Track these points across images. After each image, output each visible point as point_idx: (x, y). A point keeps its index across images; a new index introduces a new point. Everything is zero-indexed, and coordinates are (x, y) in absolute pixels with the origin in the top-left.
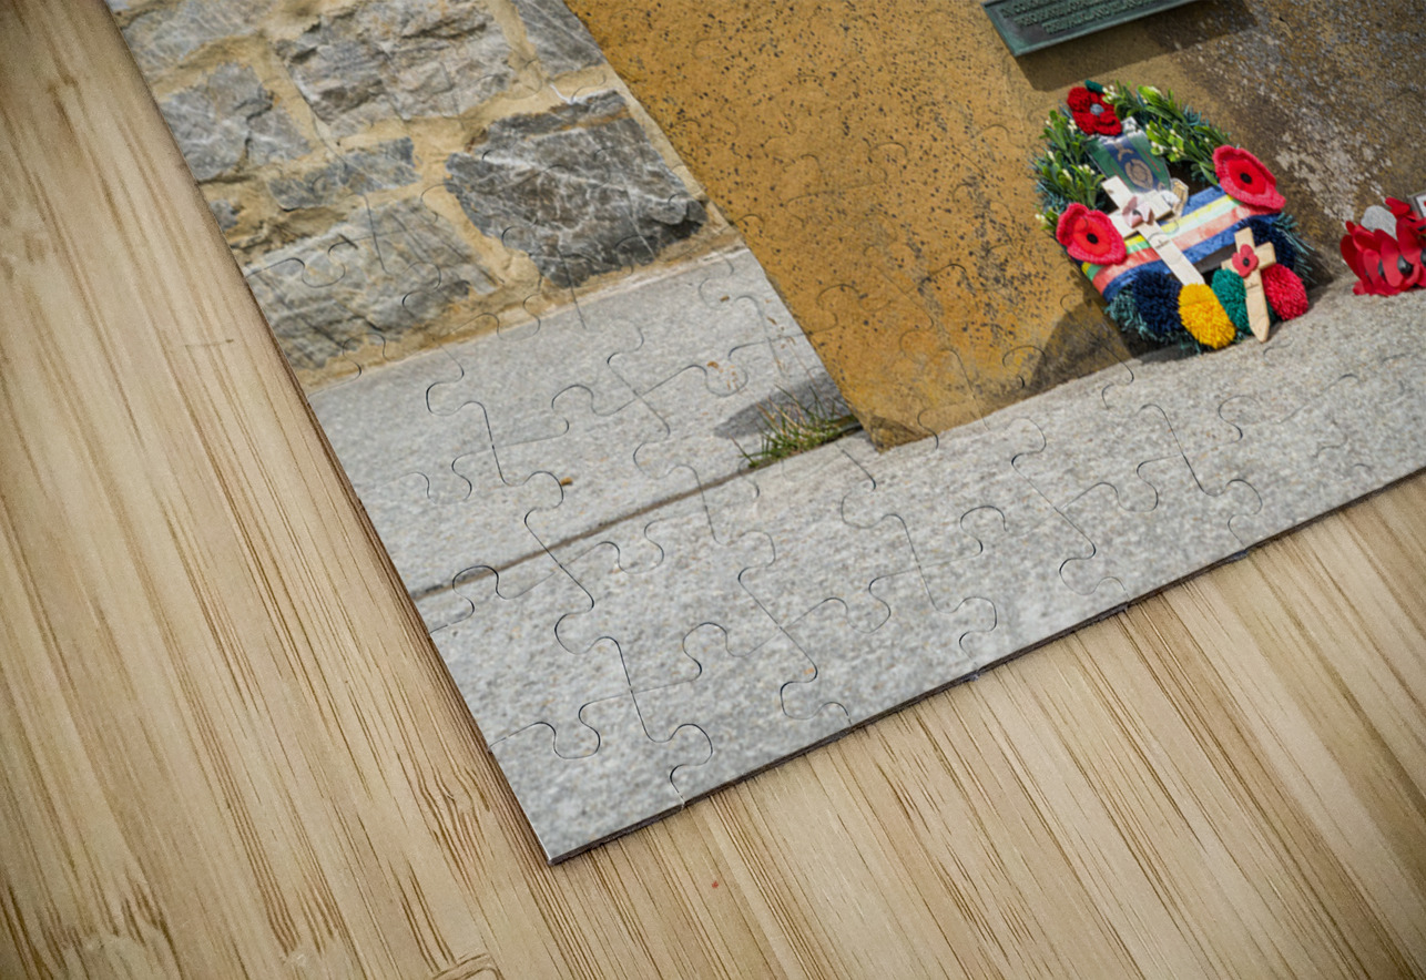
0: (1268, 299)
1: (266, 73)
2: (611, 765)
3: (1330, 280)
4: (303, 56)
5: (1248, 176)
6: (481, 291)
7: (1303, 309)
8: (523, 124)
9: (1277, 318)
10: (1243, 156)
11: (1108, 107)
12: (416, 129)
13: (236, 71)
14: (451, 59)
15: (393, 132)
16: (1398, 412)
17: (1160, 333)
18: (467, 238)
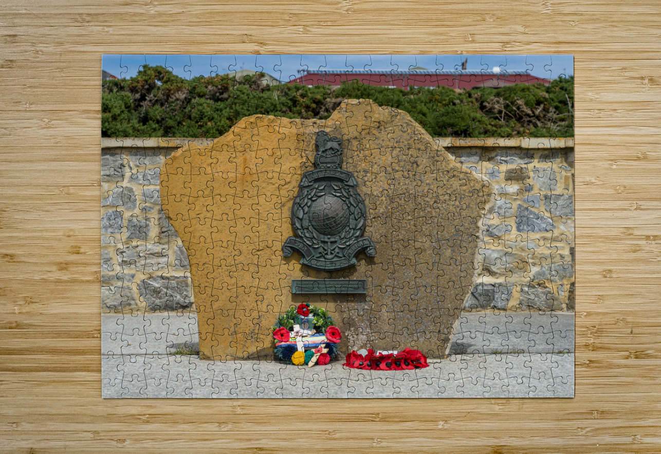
0: (318, 360)
1: (112, 253)
2: (109, 393)
3: (338, 360)
4: (122, 253)
5: (334, 333)
6: (132, 307)
7: (325, 364)
8: (162, 277)
9: (317, 363)
10: (337, 329)
11: (308, 310)
12: (138, 273)
13: (106, 252)
14: (154, 260)
15: (133, 272)
16: (333, 391)
17: (284, 358)
18: (136, 296)
